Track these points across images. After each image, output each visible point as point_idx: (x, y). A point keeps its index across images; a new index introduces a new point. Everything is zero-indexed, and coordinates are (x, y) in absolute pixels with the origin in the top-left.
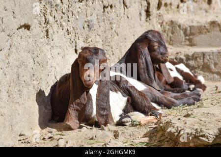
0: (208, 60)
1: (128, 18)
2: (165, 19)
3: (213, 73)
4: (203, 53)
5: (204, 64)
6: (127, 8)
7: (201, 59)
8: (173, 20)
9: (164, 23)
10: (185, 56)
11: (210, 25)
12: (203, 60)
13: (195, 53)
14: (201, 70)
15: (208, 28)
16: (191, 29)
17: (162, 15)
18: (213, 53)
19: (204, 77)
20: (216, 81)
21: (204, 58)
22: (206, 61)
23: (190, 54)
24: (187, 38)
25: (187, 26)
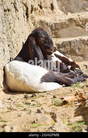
0: (74, 47)
1: (19, 19)
2: (36, 20)
3: (78, 55)
4: (69, 41)
5: (71, 49)
6: (18, 11)
7: (68, 46)
8: (42, 20)
9: (36, 23)
10: (56, 45)
11: (69, 21)
12: (70, 46)
13: (64, 42)
14: (69, 55)
15: (67, 24)
16: (55, 25)
17: (34, 17)
18: (76, 41)
19: (72, 59)
20: (81, 61)
21: (70, 45)
22: (72, 47)
23: (60, 43)
24: (53, 32)
25: (53, 24)
